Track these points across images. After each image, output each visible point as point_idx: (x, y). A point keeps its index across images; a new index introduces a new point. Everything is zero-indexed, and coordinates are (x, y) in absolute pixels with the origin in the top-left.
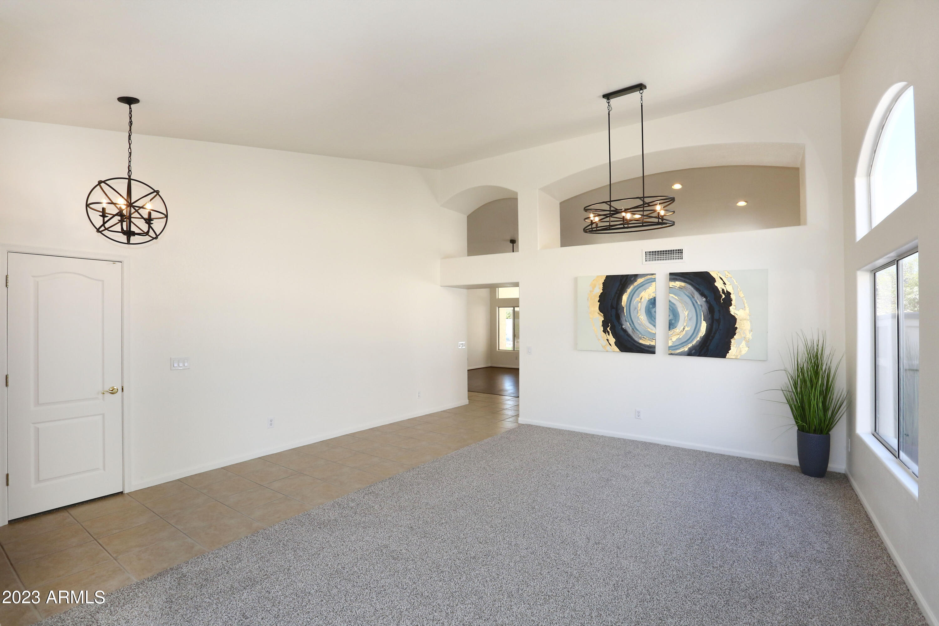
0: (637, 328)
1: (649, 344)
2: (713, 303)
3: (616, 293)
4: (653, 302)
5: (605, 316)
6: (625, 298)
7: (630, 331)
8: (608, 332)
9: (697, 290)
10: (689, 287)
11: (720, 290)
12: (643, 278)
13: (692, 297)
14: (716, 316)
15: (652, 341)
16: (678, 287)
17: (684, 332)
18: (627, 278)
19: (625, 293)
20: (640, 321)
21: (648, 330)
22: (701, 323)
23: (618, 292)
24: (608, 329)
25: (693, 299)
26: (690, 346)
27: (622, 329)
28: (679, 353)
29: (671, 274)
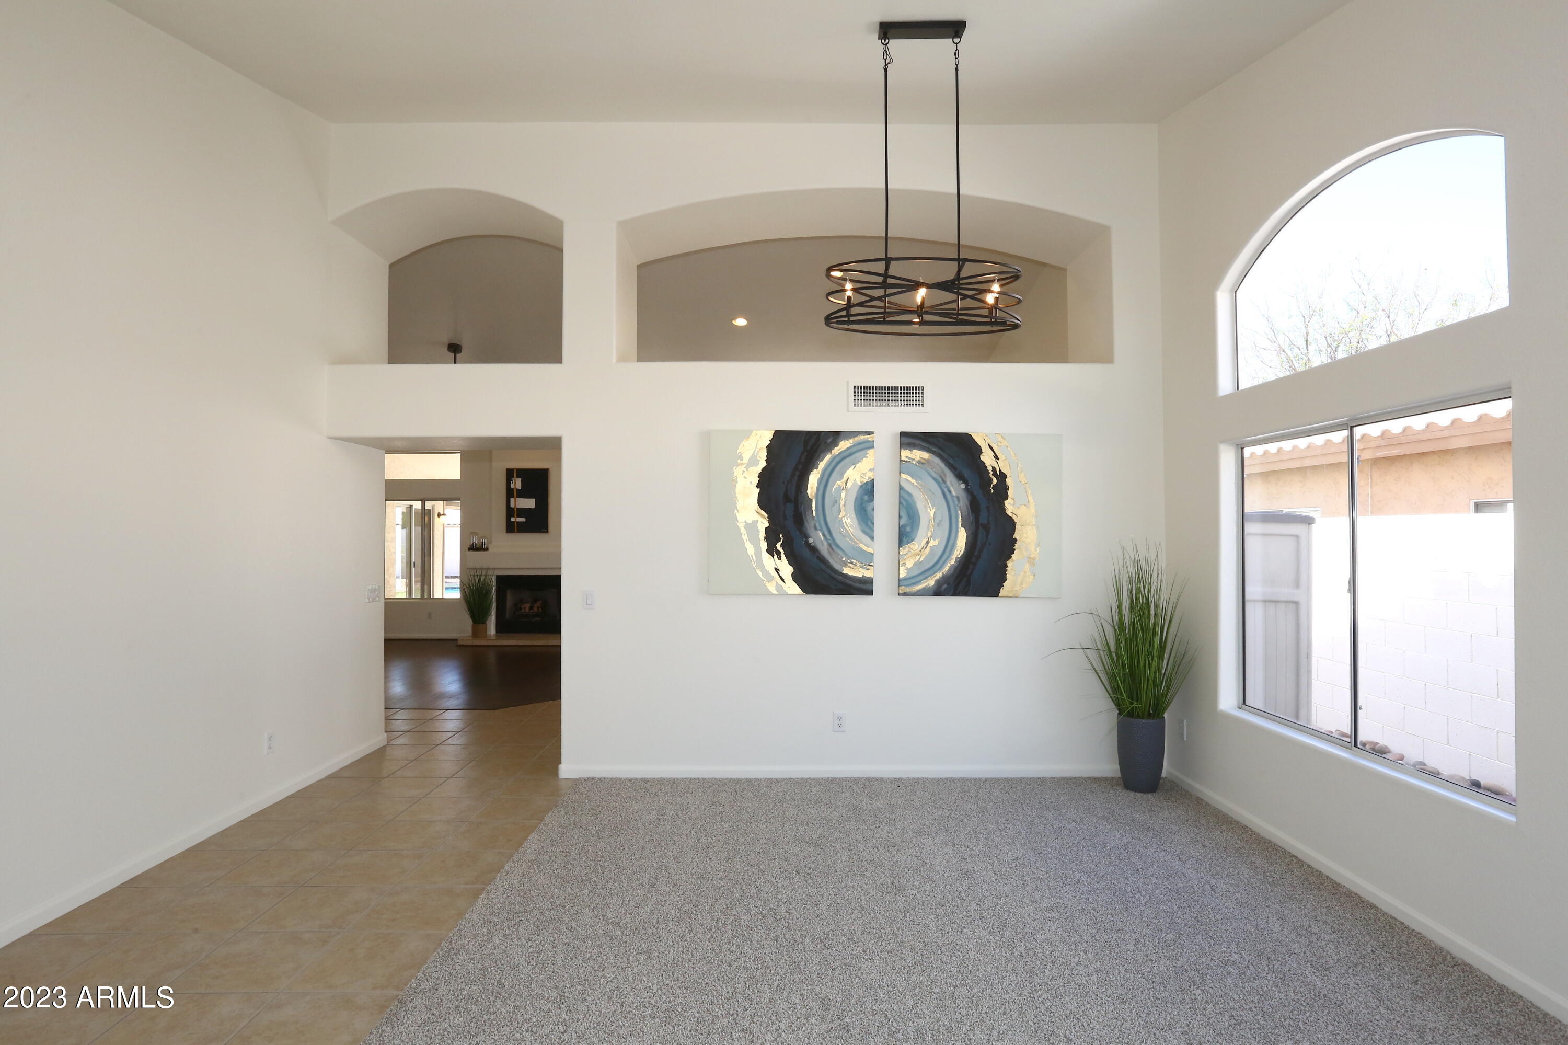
0: (839, 542)
1: (861, 576)
2: (978, 493)
3: (796, 469)
4: (868, 490)
5: (771, 519)
6: (814, 479)
7: (824, 549)
8: (779, 554)
9: (952, 467)
10: (937, 460)
11: (990, 469)
12: (851, 441)
13: (941, 482)
14: (983, 519)
15: (868, 569)
16: (916, 460)
17: (928, 550)
18: (818, 440)
19: (815, 470)
20: (844, 528)
21: (859, 547)
22: (957, 532)
23: (800, 467)
24: (778, 546)
25: (943, 485)
26: (938, 577)
27: (808, 545)
28: (919, 590)
29: (903, 434)
